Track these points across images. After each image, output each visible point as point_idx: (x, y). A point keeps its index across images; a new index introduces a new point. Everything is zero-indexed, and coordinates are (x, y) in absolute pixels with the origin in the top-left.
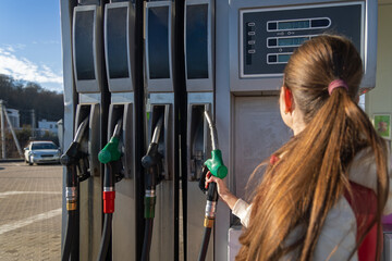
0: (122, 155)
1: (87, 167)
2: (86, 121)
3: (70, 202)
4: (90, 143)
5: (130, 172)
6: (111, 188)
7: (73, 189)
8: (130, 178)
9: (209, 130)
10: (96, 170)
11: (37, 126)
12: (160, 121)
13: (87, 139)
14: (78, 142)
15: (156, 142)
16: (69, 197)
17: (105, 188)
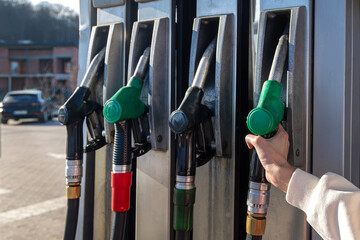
2: (101, 53)
4: (104, 88)
5: (160, 139)
6: (124, 168)
8: (162, 149)
12: (210, 47)
13: (102, 82)
14: (87, 86)
15: (200, 86)
16: (68, 177)
17: (114, 166)
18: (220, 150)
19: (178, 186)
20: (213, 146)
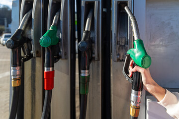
0: (60, 40)
1: (30, 50)
2: (29, 13)
3: (15, 80)
4: (32, 30)
5: (66, 54)
6: (51, 69)
7: (18, 68)
8: (66, 58)
9: (130, 22)
10: (37, 52)
11: (8, 26)
13: (31, 27)
14: (23, 29)
15: (89, 30)
16: (13, 76)
17: (45, 68)
18: (96, 57)
19: (82, 75)
20: (93, 56)
